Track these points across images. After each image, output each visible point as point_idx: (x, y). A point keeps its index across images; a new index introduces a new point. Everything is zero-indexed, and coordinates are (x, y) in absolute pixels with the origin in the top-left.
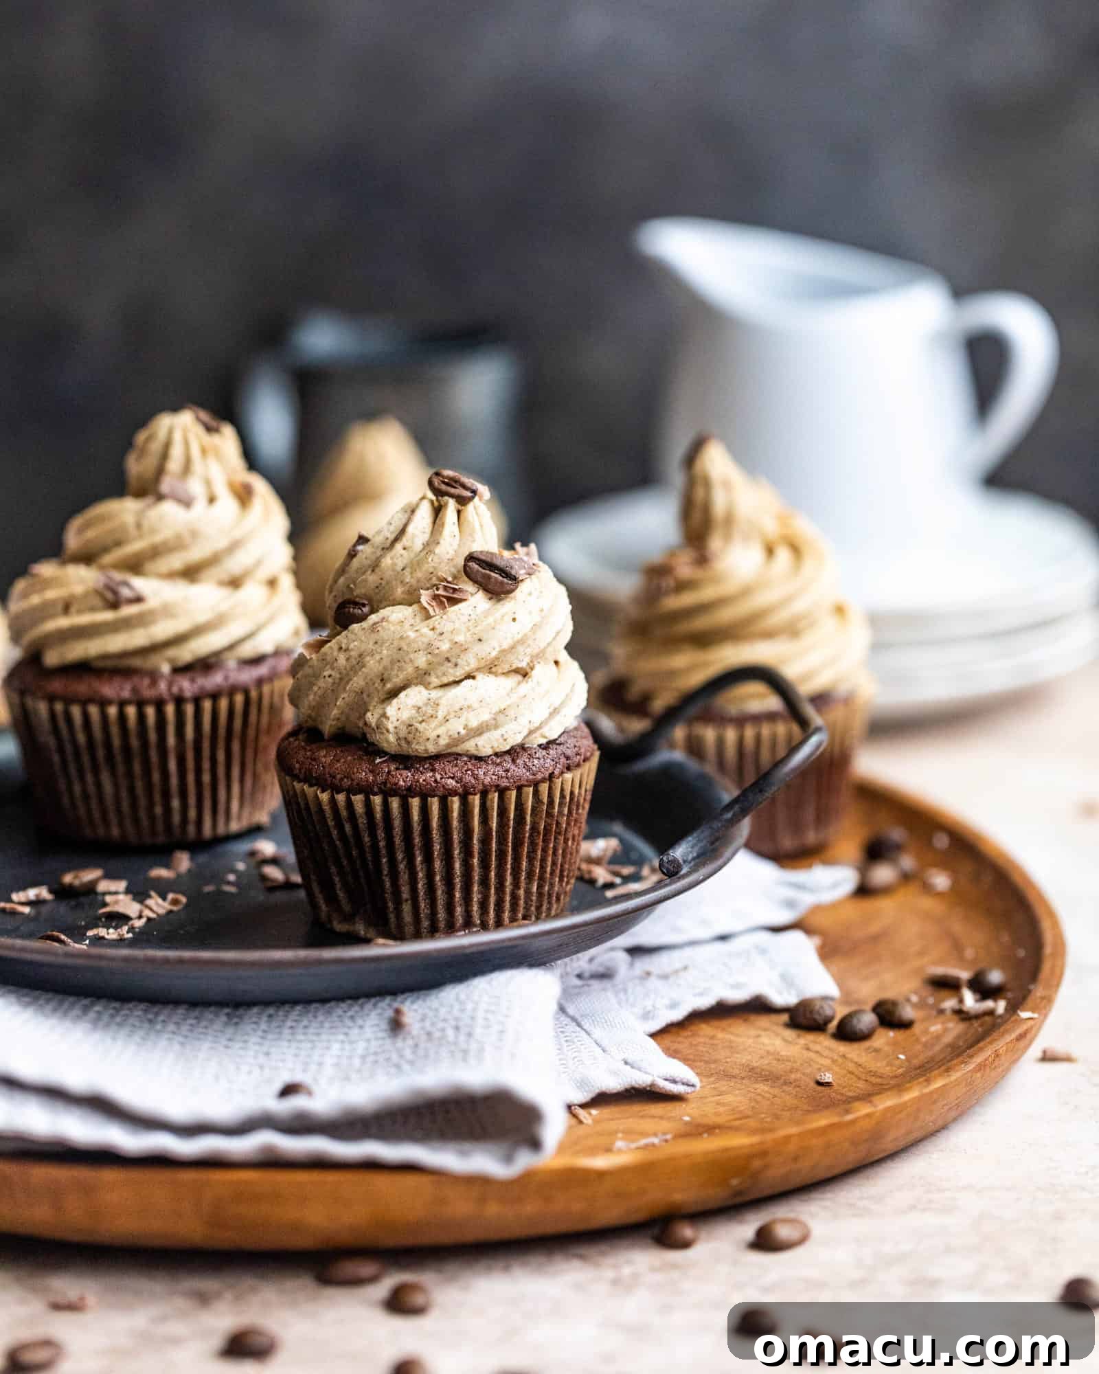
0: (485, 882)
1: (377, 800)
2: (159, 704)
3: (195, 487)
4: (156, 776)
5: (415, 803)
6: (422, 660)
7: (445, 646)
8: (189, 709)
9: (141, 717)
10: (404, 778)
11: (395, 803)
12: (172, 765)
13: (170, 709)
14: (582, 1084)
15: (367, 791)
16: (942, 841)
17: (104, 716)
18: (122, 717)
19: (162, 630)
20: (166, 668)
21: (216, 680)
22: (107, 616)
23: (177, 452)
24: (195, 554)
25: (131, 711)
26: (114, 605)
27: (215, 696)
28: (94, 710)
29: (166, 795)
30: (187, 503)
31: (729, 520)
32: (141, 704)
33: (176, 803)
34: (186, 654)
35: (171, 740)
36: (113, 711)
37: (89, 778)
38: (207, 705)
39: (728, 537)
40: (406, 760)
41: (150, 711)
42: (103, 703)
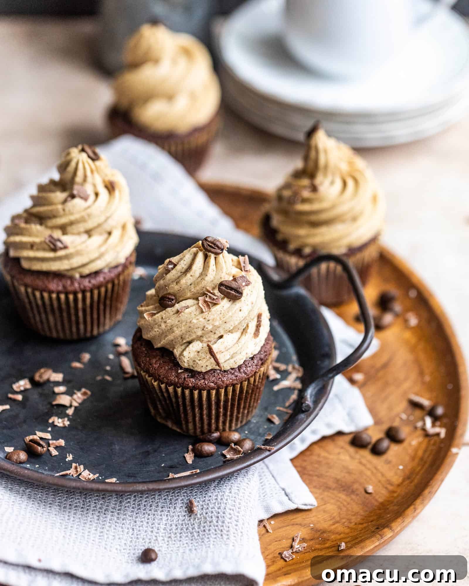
0: (225, 415)
1: (179, 390)
2: (75, 293)
3: (89, 189)
4: (73, 318)
5: (196, 393)
6: (200, 333)
7: (210, 327)
8: (88, 295)
9: (67, 298)
10: (191, 382)
11: (187, 392)
12: (81, 314)
13: (80, 296)
14: (267, 509)
15: (176, 385)
16: (413, 294)
17: (50, 298)
18: (58, 298)
19: (76, 262)
20: (77, 276)
21: (100, 279)
22: (51, 255)
23: (80, 173)
24: (90, 225)
25: (62, 296)
26: (54, 249)
27: (99, 287)
28: (46, 295)
29: (78, 323)
30: (85, 198)
31: (326, 167)
32: (67, 294)
33: (82, 327)
34: (86, 271)
35: (80, 305)
36: (54, 296)
37: (43, 316)
38: (96, 292)
39: (325, 175)
40: (192, 373)
41: (71, 297)
42: (50, 292)
